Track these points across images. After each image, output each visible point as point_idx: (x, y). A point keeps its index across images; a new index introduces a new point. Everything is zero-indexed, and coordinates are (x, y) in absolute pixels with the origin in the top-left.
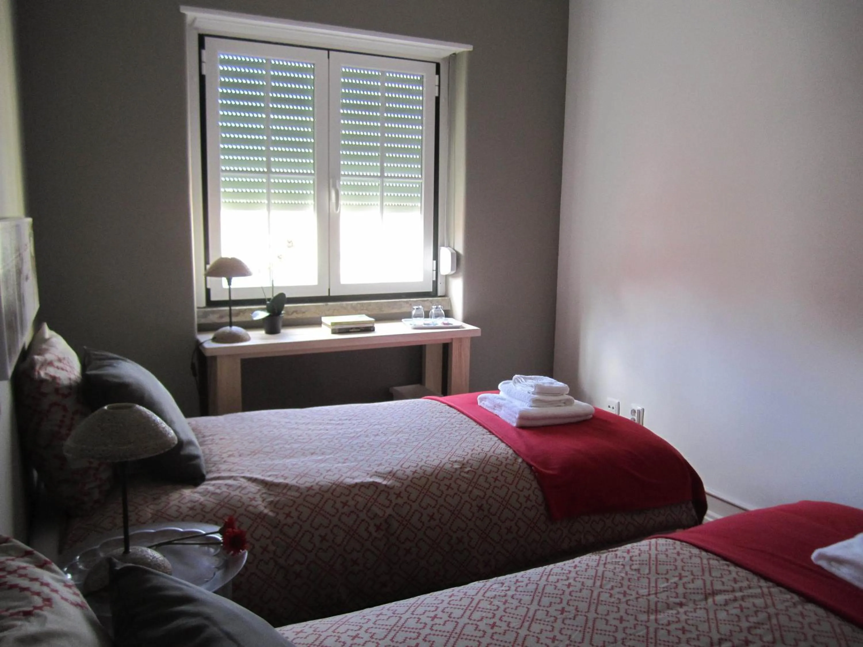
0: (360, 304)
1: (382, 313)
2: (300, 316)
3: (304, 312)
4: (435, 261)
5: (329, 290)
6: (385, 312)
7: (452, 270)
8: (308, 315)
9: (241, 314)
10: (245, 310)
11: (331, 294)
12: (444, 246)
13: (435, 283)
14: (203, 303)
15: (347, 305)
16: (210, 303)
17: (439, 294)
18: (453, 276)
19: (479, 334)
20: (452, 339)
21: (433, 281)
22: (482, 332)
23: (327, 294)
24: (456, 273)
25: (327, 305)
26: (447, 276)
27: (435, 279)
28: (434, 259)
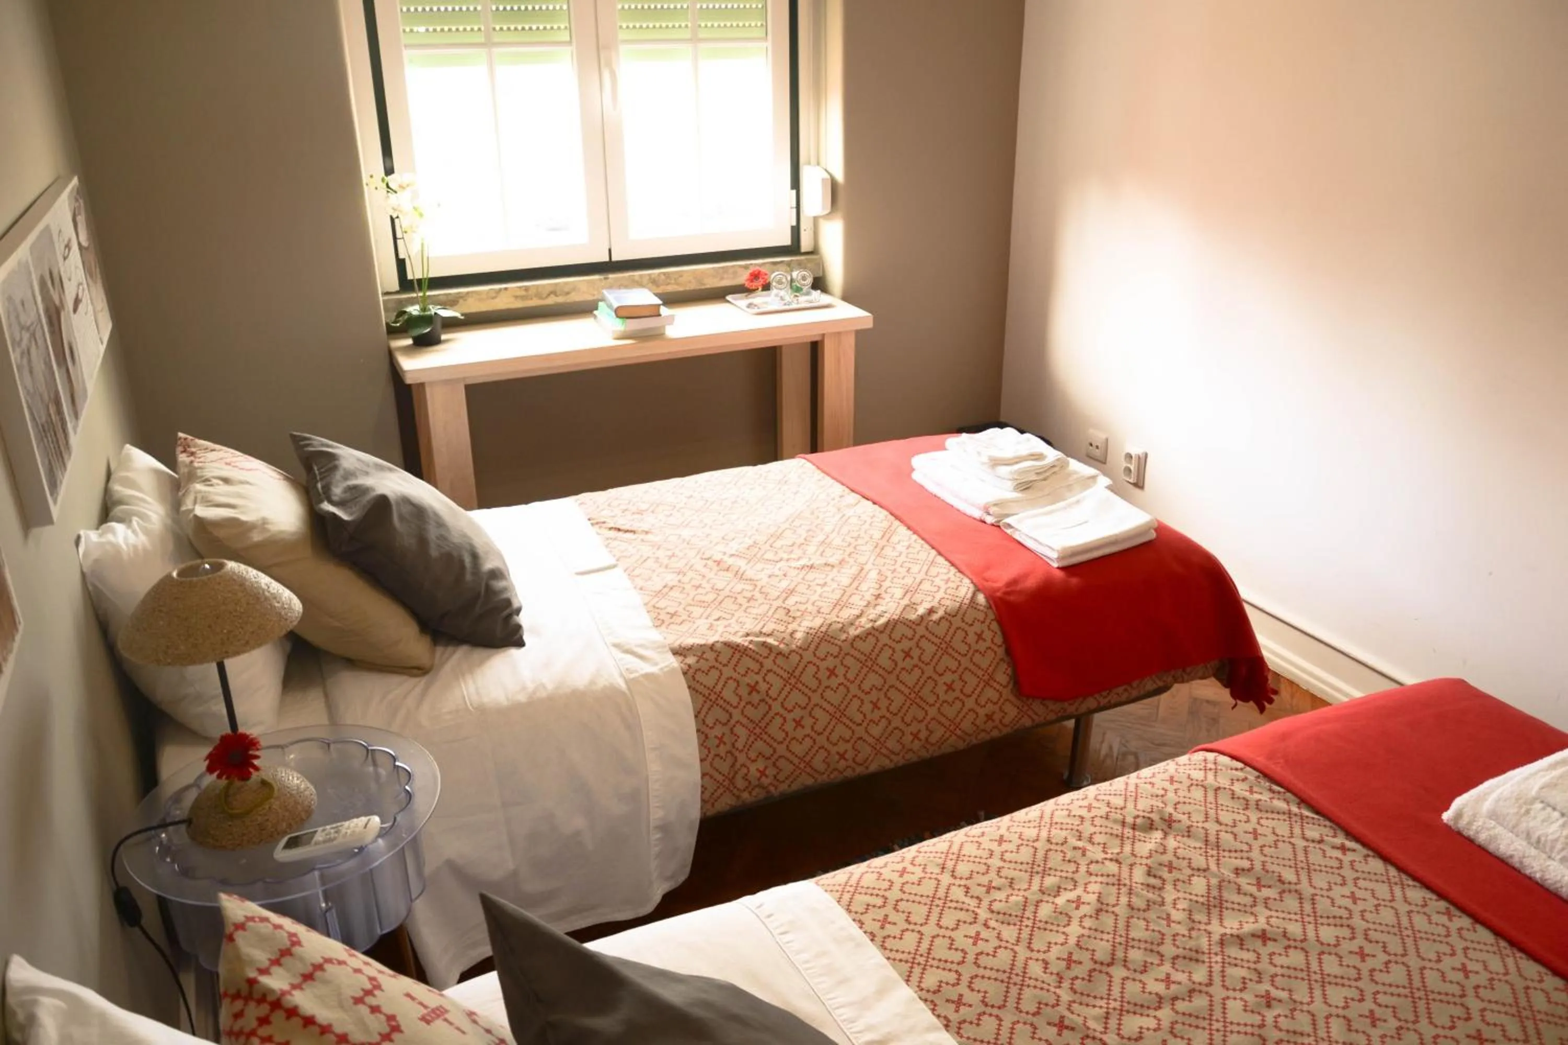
0: (664, 274)
1: (703, 287)
2: (560, 300)
3: (568, 293)
4: (794, 192)
5: (610, 251)
6: (708, 286)
7: (823, 208)
8: (575, 297)
9: (461, 301)
10: (468, 293)
11: (614, 259)
12: (809, 163)
13: (796, 231)
14: (393, 283)
15: (641, 276)
16: (406, 284)
17: (803, 249)
18: (827, 217)
19: (870, 325)
20: (823, 335)
21: (792, 227)
22: (875, 320)
23: (607, 259)
24: (830, 213)
25: (606, 279)
26: (816, 220)
27: (794, 223)
28: (792, 188)
